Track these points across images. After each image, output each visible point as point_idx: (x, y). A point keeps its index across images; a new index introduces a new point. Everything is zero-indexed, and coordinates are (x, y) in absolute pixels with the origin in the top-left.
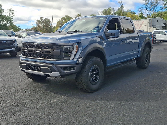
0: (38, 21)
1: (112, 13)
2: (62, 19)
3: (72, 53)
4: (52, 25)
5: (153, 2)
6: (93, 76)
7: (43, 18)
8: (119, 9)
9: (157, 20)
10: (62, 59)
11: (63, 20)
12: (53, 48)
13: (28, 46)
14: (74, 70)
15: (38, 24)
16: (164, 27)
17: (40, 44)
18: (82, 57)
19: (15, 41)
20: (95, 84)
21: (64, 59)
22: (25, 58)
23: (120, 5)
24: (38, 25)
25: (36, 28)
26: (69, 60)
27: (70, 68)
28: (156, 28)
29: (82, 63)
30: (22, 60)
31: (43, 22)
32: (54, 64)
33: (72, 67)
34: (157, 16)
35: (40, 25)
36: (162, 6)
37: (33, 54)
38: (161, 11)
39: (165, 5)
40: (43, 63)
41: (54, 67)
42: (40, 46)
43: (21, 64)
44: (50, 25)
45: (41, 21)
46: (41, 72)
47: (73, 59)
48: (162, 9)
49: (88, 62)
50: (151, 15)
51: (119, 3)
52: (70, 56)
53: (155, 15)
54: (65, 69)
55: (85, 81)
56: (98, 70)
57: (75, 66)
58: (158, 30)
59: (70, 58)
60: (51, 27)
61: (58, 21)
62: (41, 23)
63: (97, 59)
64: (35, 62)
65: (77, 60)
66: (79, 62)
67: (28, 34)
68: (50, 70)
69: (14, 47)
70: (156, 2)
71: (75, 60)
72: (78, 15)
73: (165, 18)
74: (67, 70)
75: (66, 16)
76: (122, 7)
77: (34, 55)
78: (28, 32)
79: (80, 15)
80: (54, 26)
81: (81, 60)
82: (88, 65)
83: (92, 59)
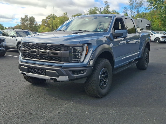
0: (22, 19)
1: (98, 12)
2: (47, 18)
3: (81, 54)
4: (37, 24)
5: (138, 3)
6: (102, 80)
7: (27, 16)
8: (105, 9)
9: (142, 21)
10: (71, 62)
11: (49, 18)
12: (61, 49)
13: (29, 47)
14: (85, 74)
15: (22, 22)
16: (148, 28)
17: (45, 44)
18: (92, 59)
19: (4, 40)
20: (104, 88)
21: (73, 61)
22: (26, 59)
23: (106, 6)
24: (23, 24)
25: (20, 26)
26: (78, 62)
27: (80, 72)
28: (141, 29)
29: (92, 66)
30: (21, 62)
31: (27, 20)
32: (62, 67)
33: (83, 70)
34: (141, 17)
35: (24, 23)
36: (146, 7)
37: (36, 55)
38: (145, 12)
39: (149, 6)
40: (49, 65)
41: (62, 70)
42: (45, 46)
43: (21, 66)
44: (35, 23)
45: (25, 19)
46: (47, 76)
47: (83, 62)
48: (146, 10)
49: (99, 65)
50: (136, 15)
51: (105, 3)
52: (80, 59)
53: (140, 16)
54: (74, 72)
55: (95, 86)
56: (107, 74)
57: (85, 70)
58: (142, 30)
59: (79, 60)
60: (35, 25)
61: (43, 19)
62: (26, 21)
63: (107, 62)
64: (38, 64)
65: (88, 63)
66: (89, 65)
67: (16, 32)
68: (57, 74)
69: (2, 46)
70: (140, 3)
71: (85, 62)
72: (64, 14)
73: (149, 18)
74: (77, 74)
75: (51, 15)
76: (108, 7)
77: (38, 57)
78: (16, 30)
79: (65, 14)
80: (39, 25)
81: (91, 63)
82: (98, 68)
83: (102, 61)
